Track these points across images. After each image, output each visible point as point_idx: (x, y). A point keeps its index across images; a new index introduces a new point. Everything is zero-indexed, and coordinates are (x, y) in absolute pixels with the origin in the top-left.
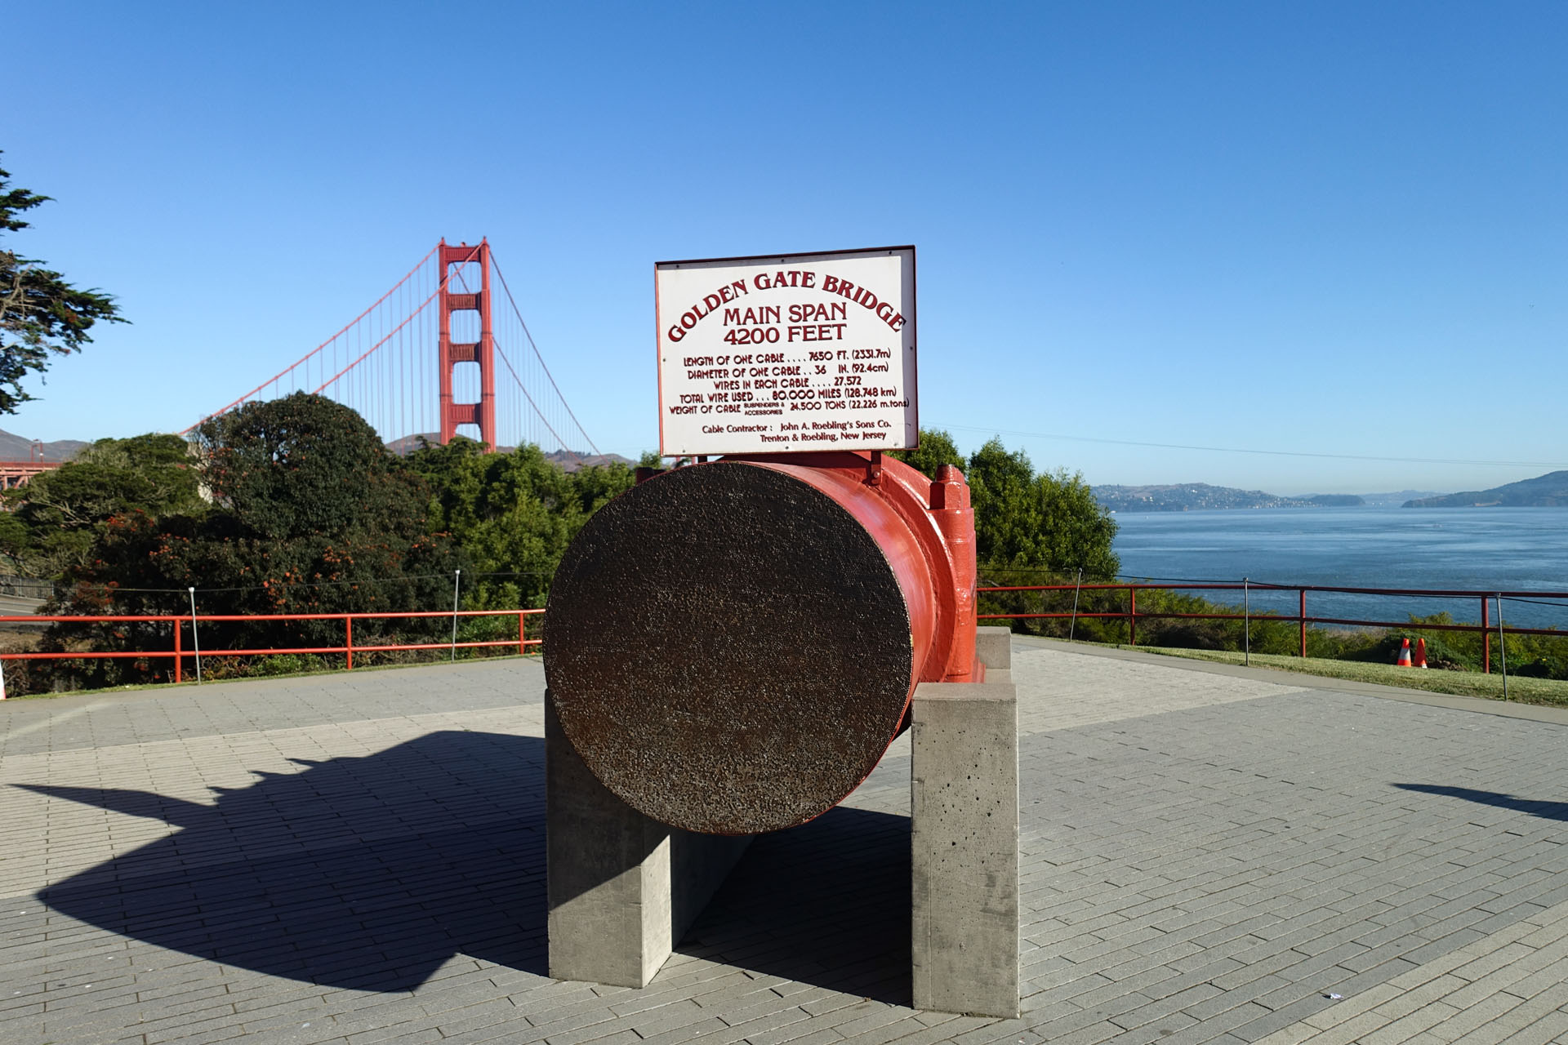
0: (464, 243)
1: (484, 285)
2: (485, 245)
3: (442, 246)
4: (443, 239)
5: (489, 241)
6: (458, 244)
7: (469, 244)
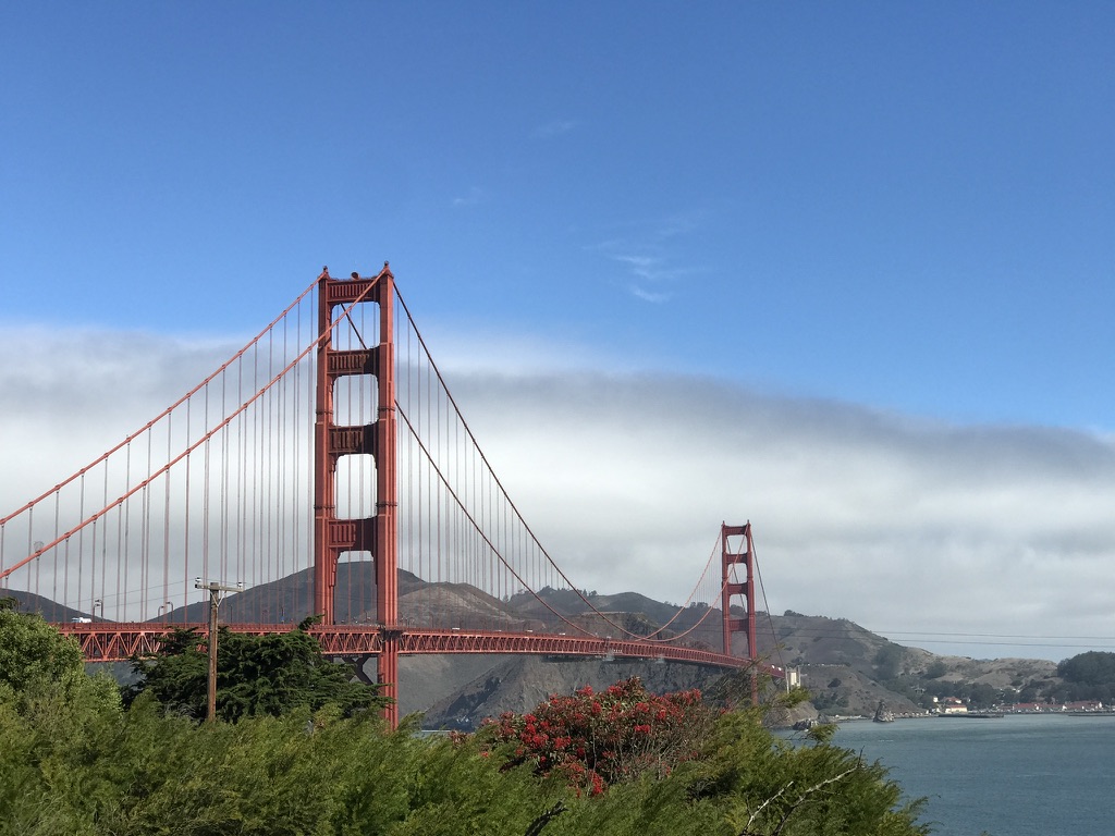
1: (384, 336)
2: (386, 276)
3: (322, 281)
4: (326, 269)
5: (392, 269)
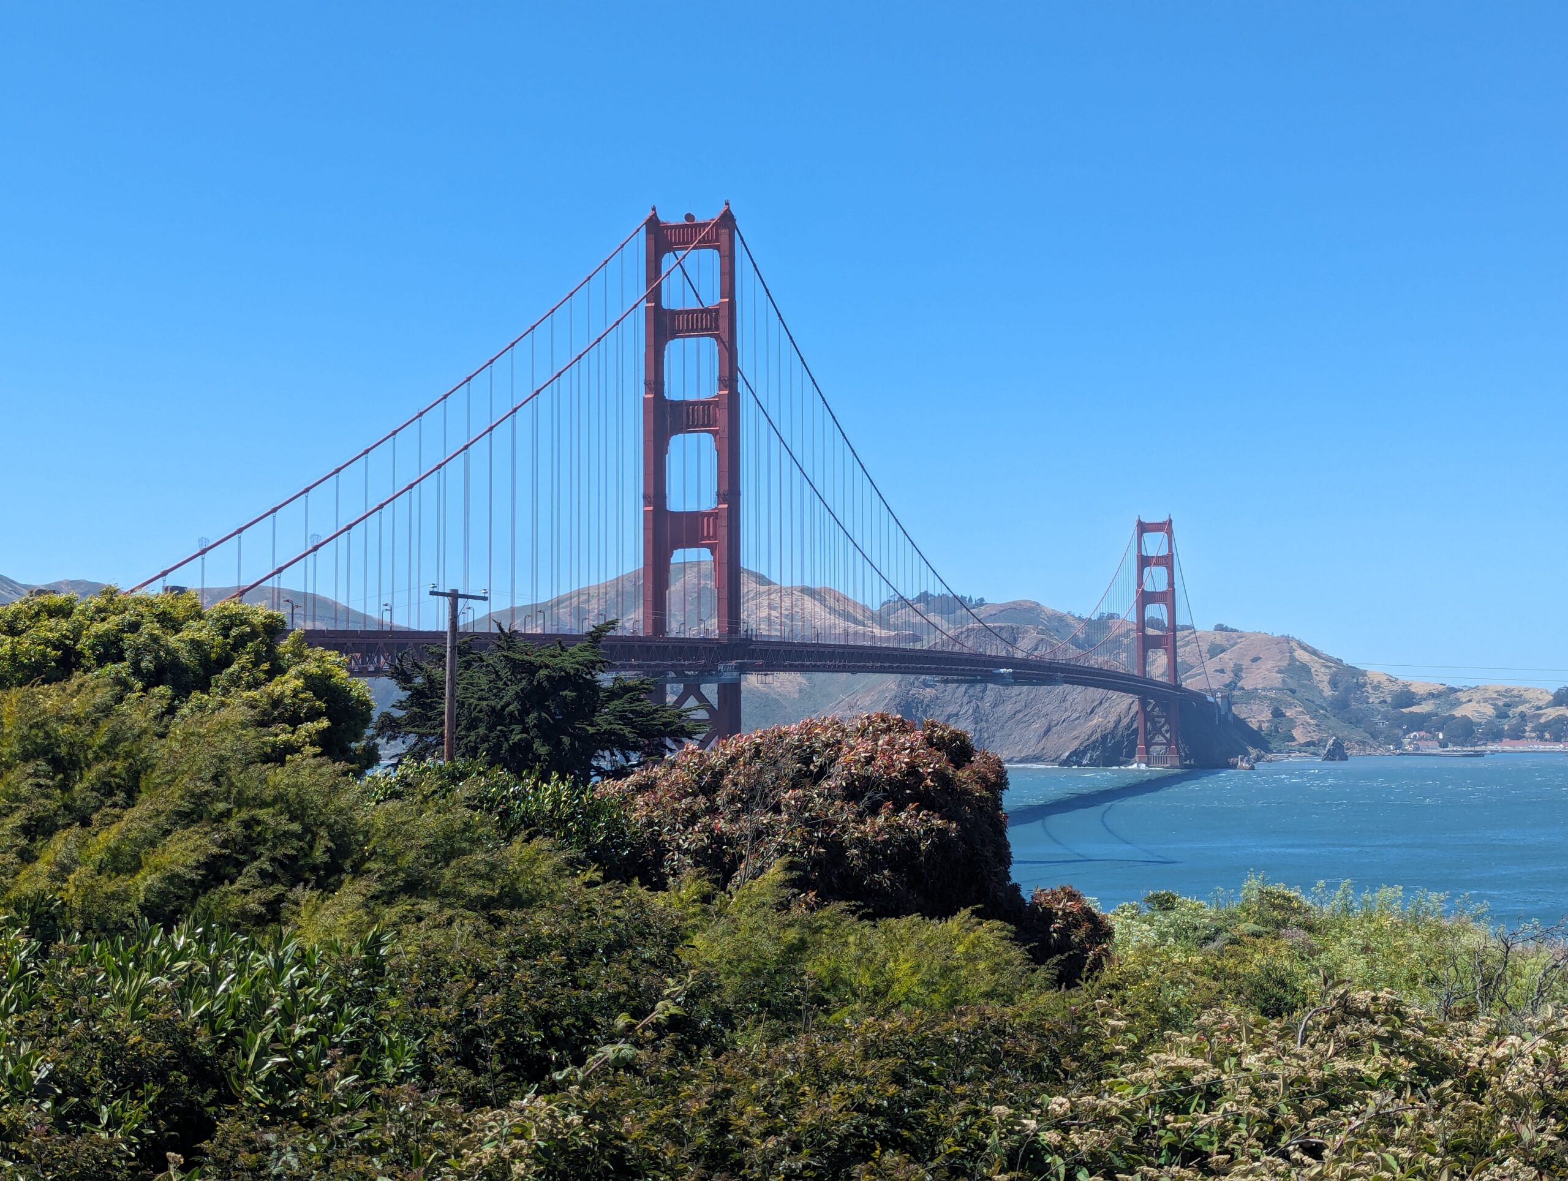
0: (689, 217)
1: (729, 290)
2: (727, 219)
3: (653, 224)
4: (654, 209)
5: (735, 211)
6: (682, 221)
7: (699, 219)
